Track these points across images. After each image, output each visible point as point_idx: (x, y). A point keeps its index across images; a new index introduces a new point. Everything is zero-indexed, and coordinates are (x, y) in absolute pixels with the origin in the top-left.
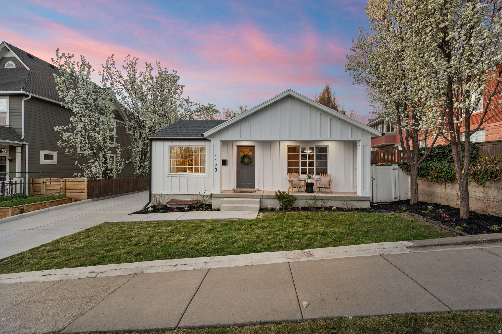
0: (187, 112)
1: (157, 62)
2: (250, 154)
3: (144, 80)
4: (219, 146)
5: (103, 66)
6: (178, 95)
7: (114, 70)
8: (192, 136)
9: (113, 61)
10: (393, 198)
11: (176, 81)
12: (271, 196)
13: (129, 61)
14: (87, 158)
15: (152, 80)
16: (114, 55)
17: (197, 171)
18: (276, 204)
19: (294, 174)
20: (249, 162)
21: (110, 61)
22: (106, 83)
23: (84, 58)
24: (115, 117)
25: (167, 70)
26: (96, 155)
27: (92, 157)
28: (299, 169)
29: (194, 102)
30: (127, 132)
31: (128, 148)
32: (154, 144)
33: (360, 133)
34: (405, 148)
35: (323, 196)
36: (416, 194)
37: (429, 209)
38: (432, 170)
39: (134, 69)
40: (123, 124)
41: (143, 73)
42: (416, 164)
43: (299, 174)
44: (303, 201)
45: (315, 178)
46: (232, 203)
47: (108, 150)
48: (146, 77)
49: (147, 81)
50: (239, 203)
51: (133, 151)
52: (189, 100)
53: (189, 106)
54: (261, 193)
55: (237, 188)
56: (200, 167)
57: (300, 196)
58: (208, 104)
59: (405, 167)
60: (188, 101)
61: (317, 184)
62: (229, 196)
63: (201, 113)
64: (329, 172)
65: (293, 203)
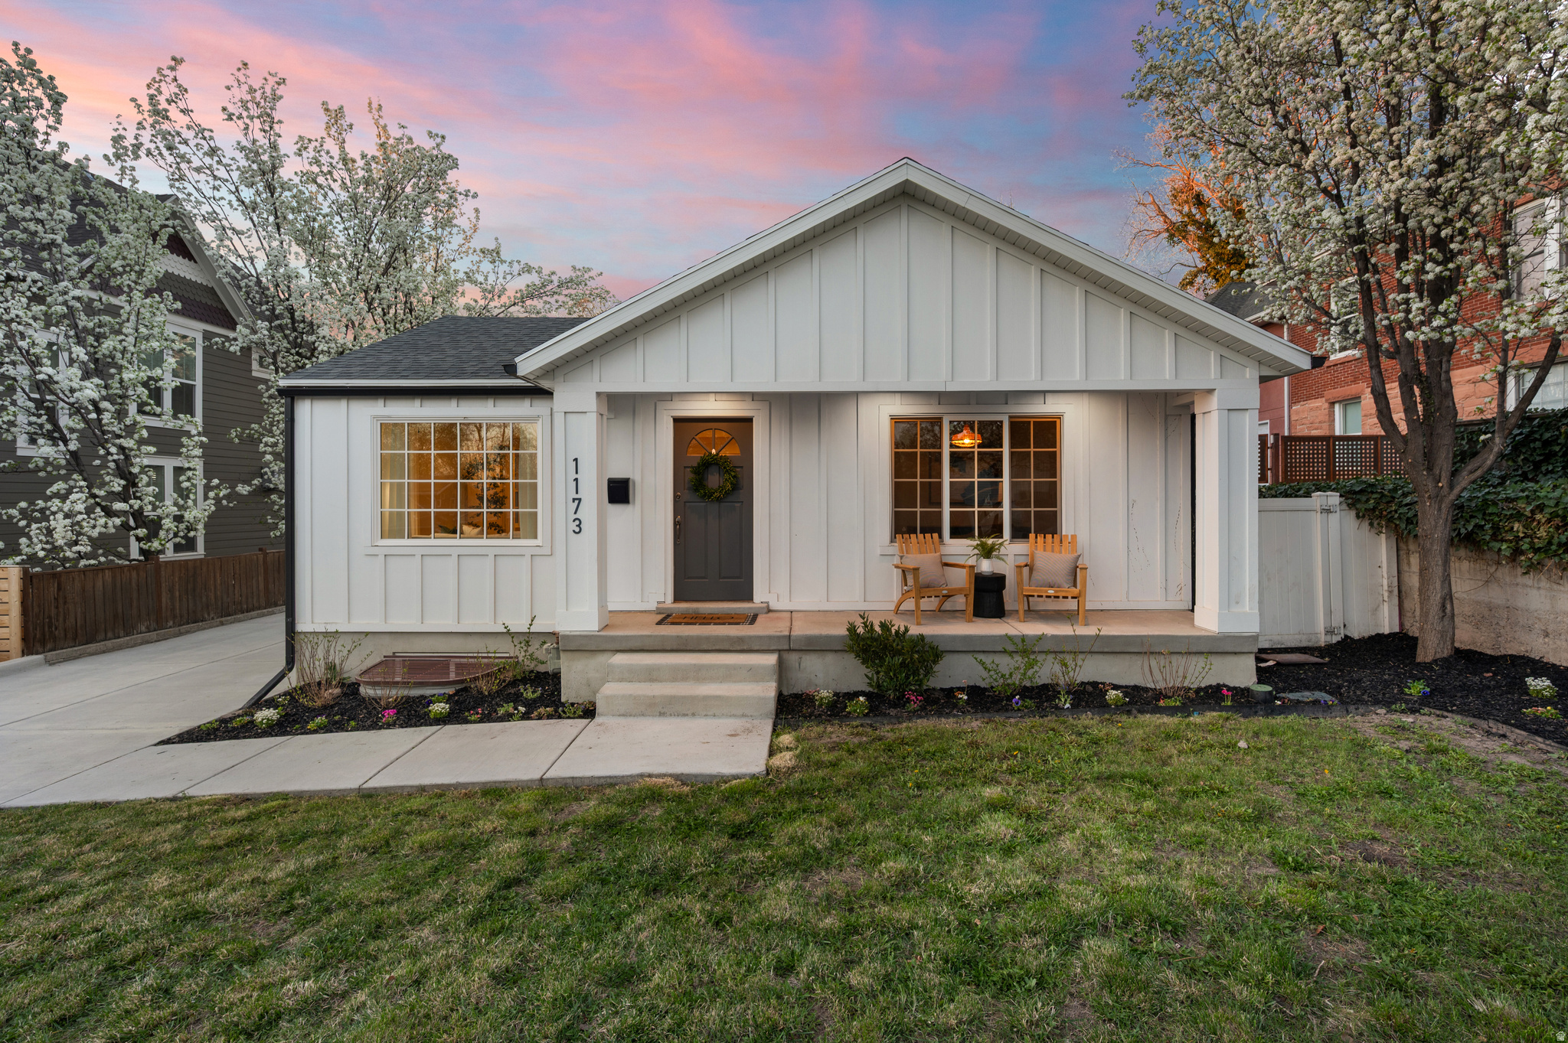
0: (492, 299)
1: (370, 104)
2: (731, 452)
3: (315, 169)
4: (593, 417)
5: (139, 106)
6: (462, 236)
7: (183, 120)
8: (475, 375)
9: (179, 86)
10: (1320, 626)
11: (442, 174)
12: (829, 638)
13: (245, 88)
14: (42, 474)
15: (348, 170)
16: (182, 61)
17: (498, 528)
18: (852, 675)
19: (921, 536)
20: (729, 486)
21: (163, 84)
22: (134, 163)
23: (31, 57)
24: (178, 305)
25: (408, 132)
26: (84, 460)
27: (62, 472)
28: (940, 515)
29: (519, 262)
30: (254, 374)
31: (250, 436)
32: (304, 409)
33: (1213, 358)
34: (1394, 425)
35: (1053, 636)
36: (1446, 620)
37: (1538, 692)
38: (1518, 516)
39: (269, 120)
40: (227, 338)
41: (314, 144)
42: (1446, 490)
43: (940, 537)
44: (969, 659)
45: (1010, 555)
46: (652, 680)
47: (141, 442)
48: (324, 159)
49: (330, 173)
50: (685, 679)
51: (266, 445)
52: (498, 253)
53: (501, 275)
54: (779, 628)
55: (677, 598)
56: (511, 510)
57: (954, 638)
58: (574, 268)
59: (1368, 500)
60: (493, 255)
61: (1020, 583)
62: (637, 645)
63: (546, 302)
64: (1067, 527)
65: (929, 672)
